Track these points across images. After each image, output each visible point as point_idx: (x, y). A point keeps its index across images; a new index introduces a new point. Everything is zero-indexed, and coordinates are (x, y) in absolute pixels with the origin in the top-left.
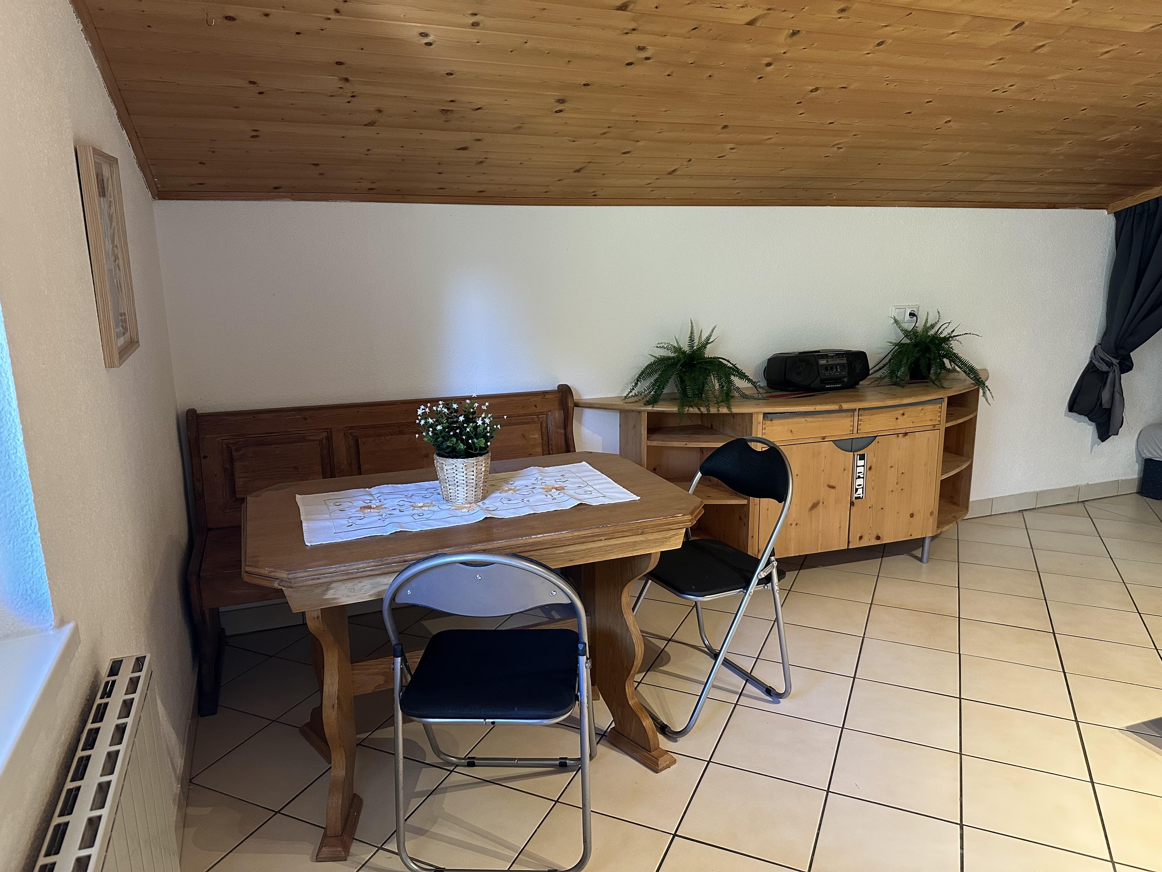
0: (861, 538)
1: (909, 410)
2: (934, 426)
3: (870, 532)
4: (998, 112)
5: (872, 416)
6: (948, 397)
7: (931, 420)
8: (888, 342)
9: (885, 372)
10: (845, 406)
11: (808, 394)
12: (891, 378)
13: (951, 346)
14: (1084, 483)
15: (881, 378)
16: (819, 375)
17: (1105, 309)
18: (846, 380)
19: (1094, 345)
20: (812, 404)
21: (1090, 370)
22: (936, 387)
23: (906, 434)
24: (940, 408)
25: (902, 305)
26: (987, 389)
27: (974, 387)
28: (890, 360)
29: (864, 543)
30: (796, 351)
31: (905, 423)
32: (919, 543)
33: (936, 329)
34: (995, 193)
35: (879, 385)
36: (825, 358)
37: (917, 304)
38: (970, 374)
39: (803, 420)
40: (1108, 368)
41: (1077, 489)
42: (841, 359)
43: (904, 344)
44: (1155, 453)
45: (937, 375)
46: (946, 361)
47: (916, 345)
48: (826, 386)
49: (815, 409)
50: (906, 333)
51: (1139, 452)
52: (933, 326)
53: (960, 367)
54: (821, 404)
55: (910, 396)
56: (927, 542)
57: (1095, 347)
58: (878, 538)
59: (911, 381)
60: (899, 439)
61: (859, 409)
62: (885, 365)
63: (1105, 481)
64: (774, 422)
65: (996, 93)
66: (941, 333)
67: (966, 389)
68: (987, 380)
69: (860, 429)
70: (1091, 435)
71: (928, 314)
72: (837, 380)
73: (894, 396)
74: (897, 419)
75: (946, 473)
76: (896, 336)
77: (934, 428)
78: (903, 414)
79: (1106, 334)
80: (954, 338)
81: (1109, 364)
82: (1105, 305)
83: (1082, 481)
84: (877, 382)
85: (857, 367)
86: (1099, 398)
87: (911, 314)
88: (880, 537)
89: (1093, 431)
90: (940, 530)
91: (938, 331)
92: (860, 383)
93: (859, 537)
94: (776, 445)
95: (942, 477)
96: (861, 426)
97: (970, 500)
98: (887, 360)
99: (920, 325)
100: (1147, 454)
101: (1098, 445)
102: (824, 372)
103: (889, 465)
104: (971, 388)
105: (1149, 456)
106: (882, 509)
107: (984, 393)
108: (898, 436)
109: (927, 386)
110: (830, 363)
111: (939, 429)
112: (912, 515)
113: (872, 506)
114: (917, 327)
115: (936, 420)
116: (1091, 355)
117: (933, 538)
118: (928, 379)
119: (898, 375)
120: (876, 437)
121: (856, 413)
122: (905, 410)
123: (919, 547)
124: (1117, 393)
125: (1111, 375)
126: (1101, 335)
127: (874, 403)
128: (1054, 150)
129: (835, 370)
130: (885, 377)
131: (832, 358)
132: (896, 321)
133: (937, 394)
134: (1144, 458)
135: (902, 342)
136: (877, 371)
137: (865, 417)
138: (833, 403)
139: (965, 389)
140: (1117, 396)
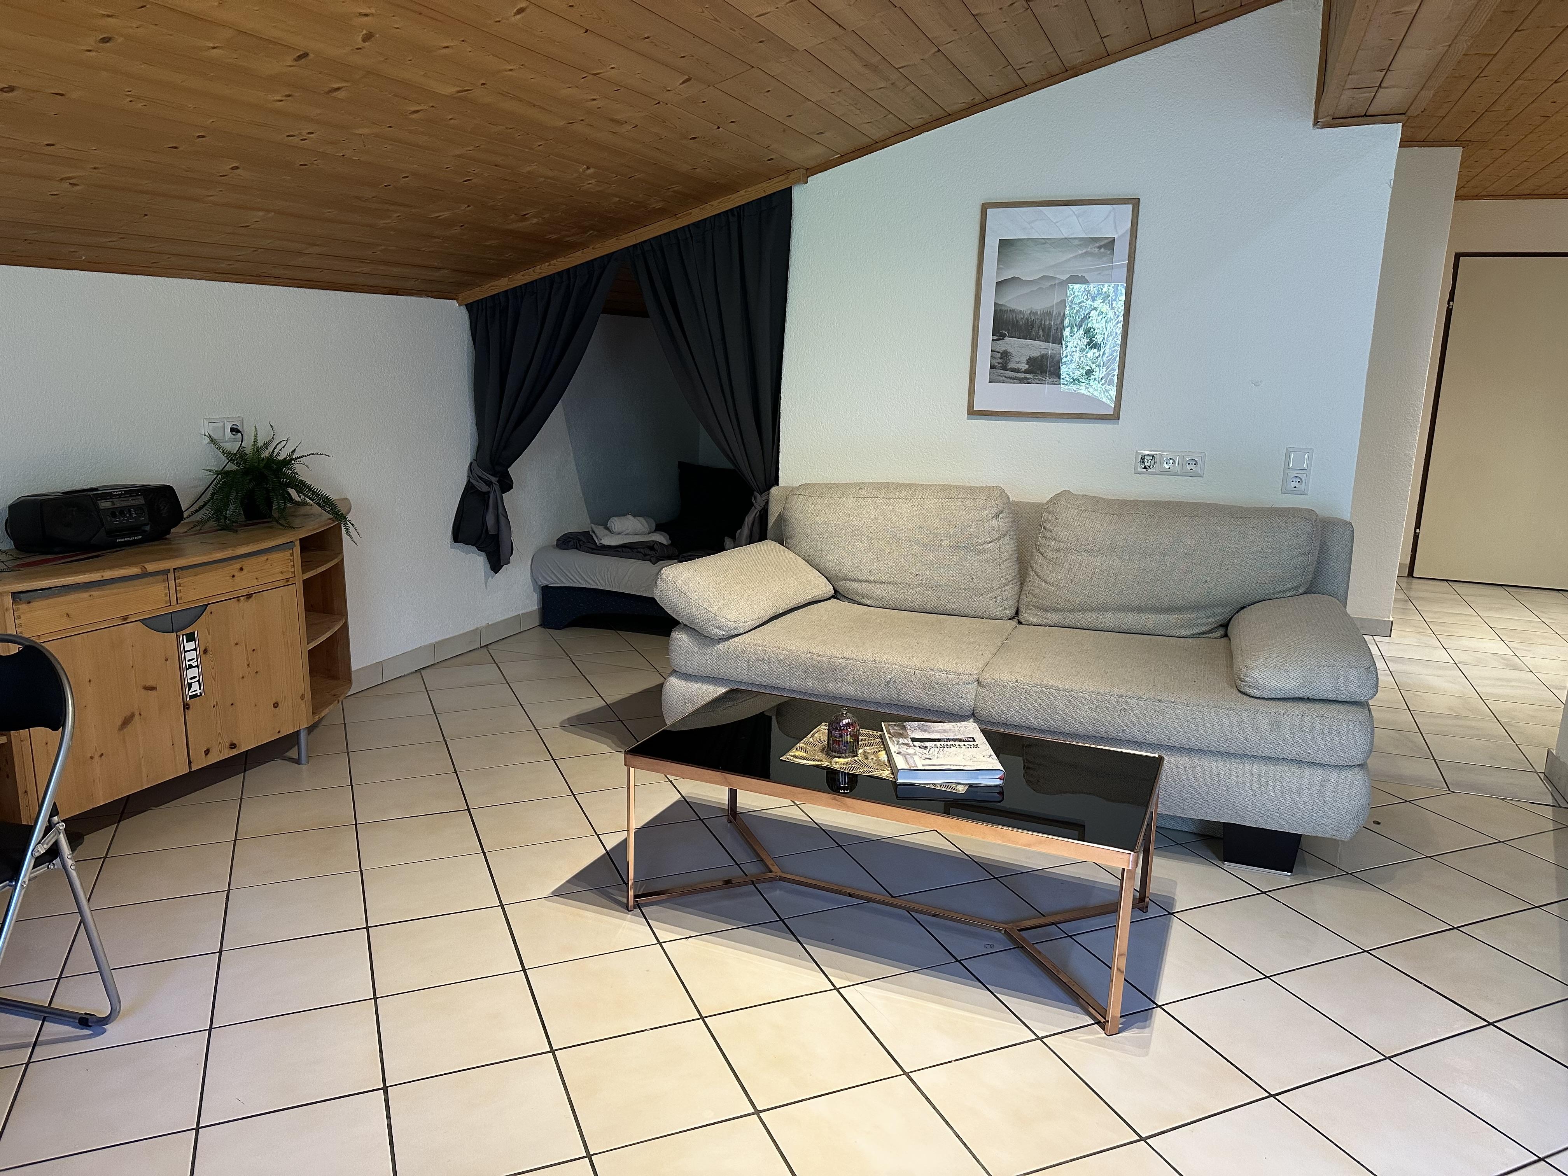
0: (207, 752)
1: (247, 563)
2: (288, 580)
3: (220, 740)
4: (301, 165)
5: (196, 577)
6: (301, 540)
7: (282, 573)
8: (205, 470)
9: (208, 512)
10: (151, 567)
11: (86, 556)
12: (218, 520)
13: (295, 471)
14: (484, 624)
15: (202, 522)
16: (103, 525)
17: (474, 419)
18: (148, 528)
19: (469, 462)
20: (97, 570)
21: (469, 491)
22: (281, 527)
23: (249, 596)
24: (292, 554)
25: (217, 417)
26: (350, 525)
27: (332, 523)
28: (213, 495)
29: (213, 758)
30: (59, 490)
31: (245, 581)
32: (292, 739)
33: (270, 449)
34: (321, 270)
35: (201, 531)
36: (109, 499)
37: (238, 416)
38: (325, 506)
39: (85, 595)
40: (487, 487)
41: (477, 632)
42: (134, 498)
43: (228, 472)
44: (550, 579)
45: (282, 511)
46: (293, 492)
47: (246, 472)
48: (118, 541)
49: (102, 577)
50: (231, 457)
51: (535, 581)
52: (266, 445)
53: (310, 499)
54: (111, 568)
55: (247, 544)
56: (303, 735)
57: (471, 464)
58: (233, 746)
59: (248, 522)
60: (241, 604)
61: (175, 569)
62: (206, 504)
63: (506, 617)
64: (35, 604)
65: (292, 139)
66: (278, 454)
67: (324, 526)
68: (348, 513)
69: (181, 598)
70: (482, 567)
71: (256, 429)
72: (133, 530)
73: (224, 546)
74: (233, 576)
75: (313, 640)
76: (217, 461)
77: (287, 582)
78: (241, 569)
79: (479, 448)
80: (297, 460)
81: (489, 483)
82: (474, 414)
83: (480, 622)
84: (198, 528)
85: (162, 507)
86: (484, 523)
87: (232, 430)
88: (235, 744)
89: (484, 562)
90: (318, 717)
91: (273, 451)
92: (172, 531)
93: (205, 752)
94: (37, 643)
95: (310, 646)
96: (181, 594)
97: (353, 670)
98: (208, 496)
99: (248, 444)
100: (542, 581)
101: (492, 578)
102: (111, 520)
103: (233, 643)
104: (331, 524)
105: (545, 583)
106: (232, 704)
107: (347, 529)
108: (238, 600)
109: (271, 527)
110: (118, 505)
111: (295, 583)
112: (276, 705)
113: (217, 703)
114: (244, 447)
115: (288, 571)
116: (468, 473)
117: (311, 729)
118: (270, 517)
119: (227, 515)
120: (207, 605)
121: (171, 575)
122: (243, 563)
123: (295, 746)
124: (501, 515)
125: (492, 495)
126: (475, 450)
127: (195, 559)
128: (381, 223)
129: (128, 515)
130: (208, 520)
131: (120, 497)
132: (212, 440)
133: (284, 537)
134: (540, 585)
135: (227, 469)
136: (197, 511)
137: (185, 580)
138: (131, 565)
139: (321, 527)
140: (502, 519)
